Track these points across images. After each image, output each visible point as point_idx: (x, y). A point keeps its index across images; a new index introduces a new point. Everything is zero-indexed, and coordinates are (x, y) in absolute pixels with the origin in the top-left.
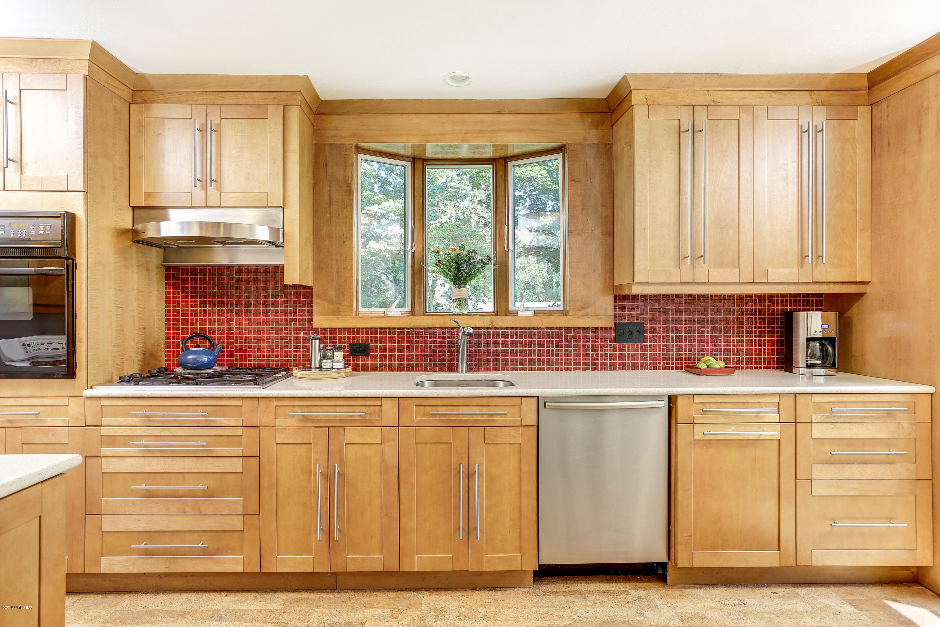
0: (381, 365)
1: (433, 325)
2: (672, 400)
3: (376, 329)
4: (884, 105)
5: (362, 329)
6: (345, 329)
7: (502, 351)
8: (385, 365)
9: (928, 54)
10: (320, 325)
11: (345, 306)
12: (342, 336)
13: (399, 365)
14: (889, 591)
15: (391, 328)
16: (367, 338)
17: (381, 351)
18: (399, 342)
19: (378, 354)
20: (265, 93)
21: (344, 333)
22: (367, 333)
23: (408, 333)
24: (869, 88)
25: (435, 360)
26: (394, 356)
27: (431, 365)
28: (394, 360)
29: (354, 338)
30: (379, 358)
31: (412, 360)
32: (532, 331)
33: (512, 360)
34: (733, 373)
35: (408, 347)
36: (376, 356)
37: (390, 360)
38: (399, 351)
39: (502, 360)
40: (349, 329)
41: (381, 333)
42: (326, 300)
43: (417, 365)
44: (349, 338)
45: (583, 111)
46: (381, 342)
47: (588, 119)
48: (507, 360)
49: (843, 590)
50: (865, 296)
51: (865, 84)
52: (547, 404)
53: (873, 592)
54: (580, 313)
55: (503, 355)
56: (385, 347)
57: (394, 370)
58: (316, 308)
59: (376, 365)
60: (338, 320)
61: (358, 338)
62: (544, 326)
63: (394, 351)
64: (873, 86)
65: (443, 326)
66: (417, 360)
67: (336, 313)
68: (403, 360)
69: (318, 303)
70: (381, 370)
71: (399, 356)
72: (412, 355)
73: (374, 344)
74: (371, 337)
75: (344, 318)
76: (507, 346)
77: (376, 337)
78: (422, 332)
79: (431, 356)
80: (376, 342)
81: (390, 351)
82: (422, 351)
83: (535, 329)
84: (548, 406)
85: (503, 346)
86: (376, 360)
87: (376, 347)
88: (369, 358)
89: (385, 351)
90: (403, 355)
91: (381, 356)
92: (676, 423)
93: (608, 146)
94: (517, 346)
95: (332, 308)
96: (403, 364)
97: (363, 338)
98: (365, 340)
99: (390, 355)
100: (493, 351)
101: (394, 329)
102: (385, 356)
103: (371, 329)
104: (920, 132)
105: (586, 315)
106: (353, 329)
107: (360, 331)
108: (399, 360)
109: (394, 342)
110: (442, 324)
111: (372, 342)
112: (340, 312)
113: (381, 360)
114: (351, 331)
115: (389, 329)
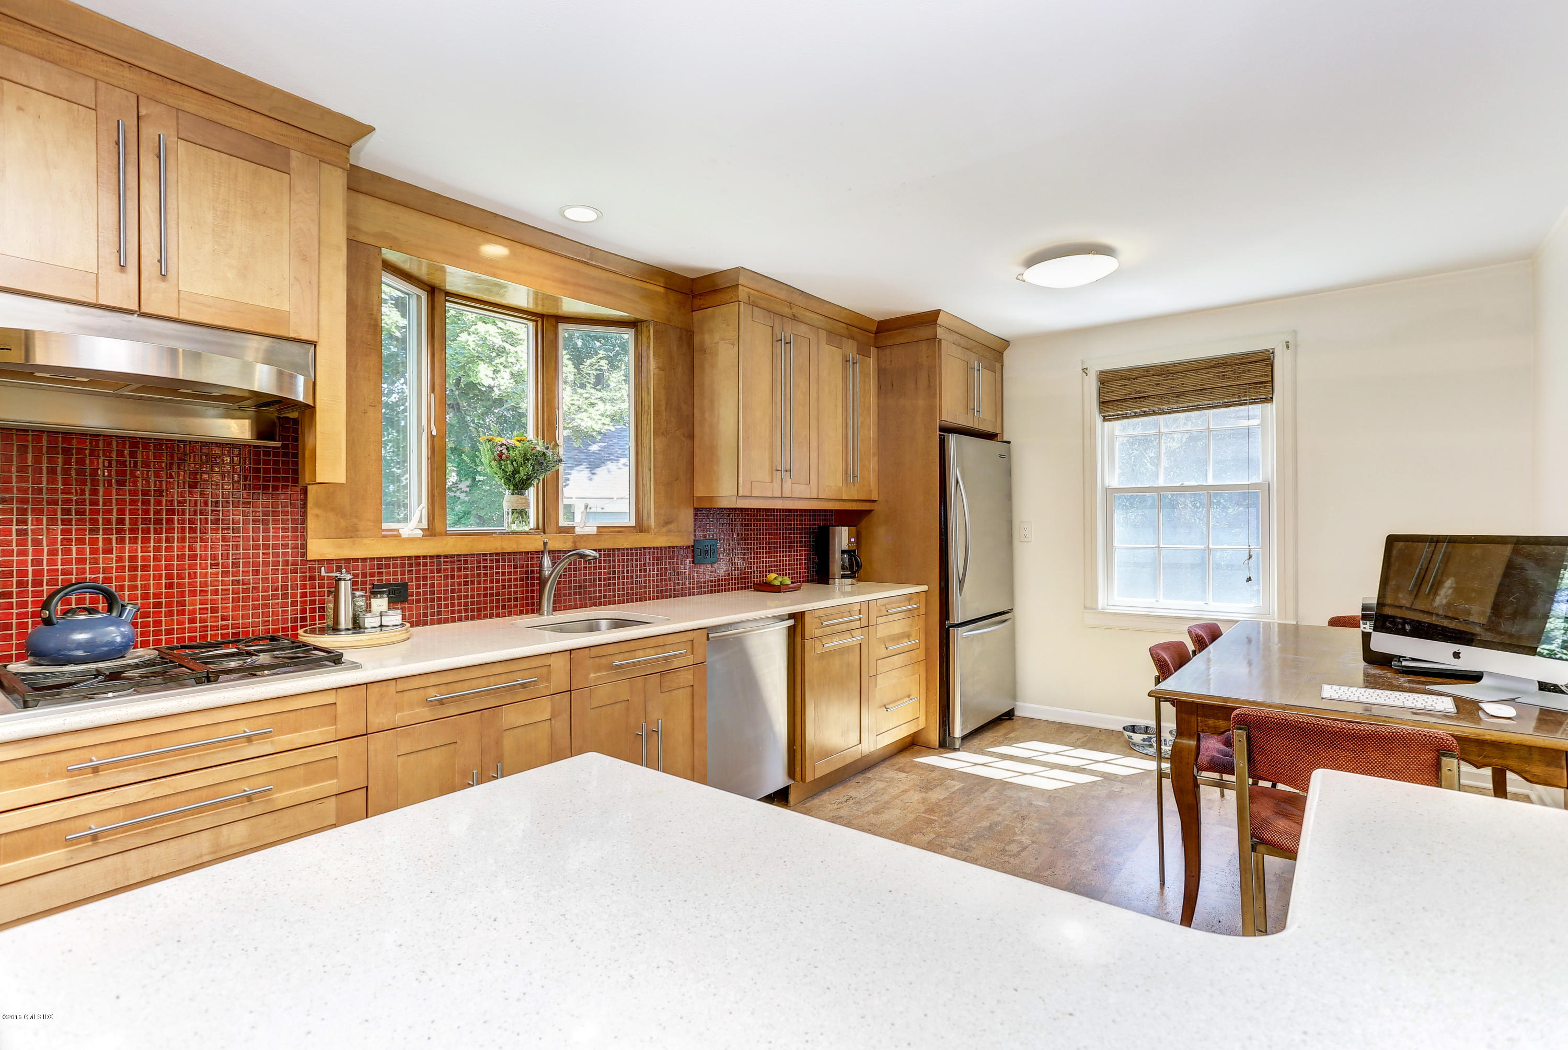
0: (425, 615)
1: (502, 548)
2: (799, 618)
3: (417, 557)
4: (888, 351)
5: (395, 558)
6: (364, 560)
7: (585, 581)
8: (432, 614)
9: (922, 323)
10: (321, 555)
11: (368, 520)
12: (360, 572)
13: (453, 612)
14: (907, 754)
15: (441, 556)
16: (403, 573)
17: (425, 593)
18: (453, 577)
19: (421, 597)
20: (277, 123)
21: (364, 567)
22: (403, 566)
23: (466, 562)
24: (876, 333)
25: (504, 600)
26: (446, 599)
27: (498, 608)
28: (446, 606)
29: (380, 574)
30: (422, 604)
31: (473, 603)
32: (616, 552)
33: (595, 592)
34: (799, 588)
35: (466, 583)
36: (418, 601)
37: (439, 606)
38: (453, 591)
39: (585, 593)
40: (372, 559)
41: (425, 565)
42: (333, 510)
43: (479, 610)
44: (372, 575)
45: (668, 287)
46: (425, 578)
47: (673, 296)
48: (590, 592)
49: (888, 763)
50: (873, 512)
51: (874, 329)
52: (711, 635)
53: (902, 760)
54: (664, 529)
55: (585, 587)
56: (432, 586)
57: (446, 621)
58: (312, 524)
59: (418, 615)
60: (354, 544)
61: (388, 573)
62: (629, 546)
63: (446, 591)
64: (879, 333)
65: (516, 550)
66: (479, 603)
67: (351, 533)
68: (460, 605)
69: (317, 516)
70: (425, 624)
71: (453, 598)
72: (472, 596)
73: (414, 583)
74: (410, 572)
75: (366, 541)
76: (590, 574)
77: (418, 572)
78: (486, 560)
79: (498, 594)
80: (418, 579)
81: (439, 592)
82: (486, 589)
83: (619, 550)
84: (712, 637)
85: (585, 575)
86: (418, 608)
87: (418, 587)
88: (407, 606)
89: (432, 593)
90: (459, 598)
91: (425, 600)
92: (803, 638)
93: (690, 333)
94: (600, 574)
95: (343, 523)
96: (460, 611)
97: (395, 573)
98: (399, 577)
99: (439, 599)
100: (575, 581)
101: (446, 557)
102: (432, 600)
103: (410, 558)
104: (916, 382)
105: (669, 531)
106: (380, 559)
107: (391, 563)
108: (453, 605)
109: (446, 577)
110: (515, 546)
111: (411, 580)
112: (358, 531)
113: (426, 608)
114: (376, 563)
115: (438, 557)
